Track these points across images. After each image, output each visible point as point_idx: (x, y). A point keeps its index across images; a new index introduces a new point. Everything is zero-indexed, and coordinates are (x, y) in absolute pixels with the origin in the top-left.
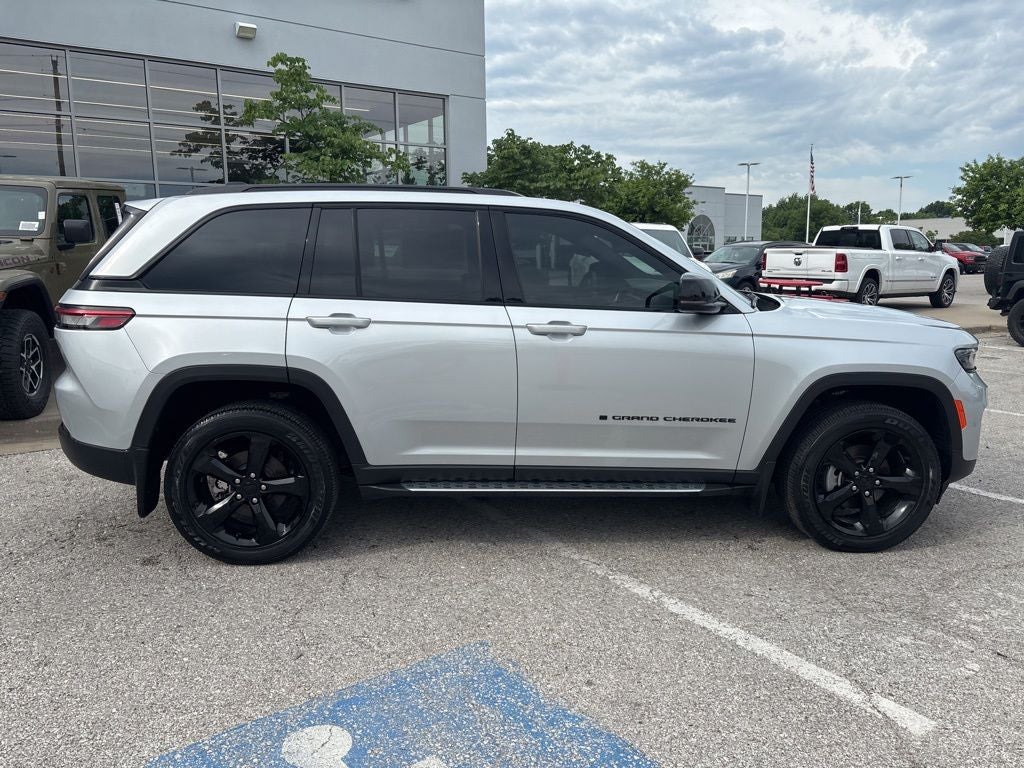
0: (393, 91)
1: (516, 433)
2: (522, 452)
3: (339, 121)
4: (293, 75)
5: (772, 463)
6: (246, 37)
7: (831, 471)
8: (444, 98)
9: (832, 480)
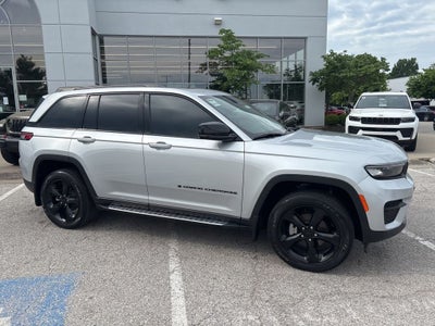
0: (281, 38)
1: (147, 190)
2: (151, 198)
3: (249, 54)
4: (229, 37)
5: (256, 217)
6: (218, 23)
7: (291, 225)
8: (305, 38)
9: (292, 230)
